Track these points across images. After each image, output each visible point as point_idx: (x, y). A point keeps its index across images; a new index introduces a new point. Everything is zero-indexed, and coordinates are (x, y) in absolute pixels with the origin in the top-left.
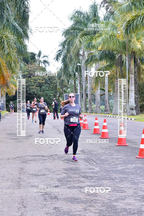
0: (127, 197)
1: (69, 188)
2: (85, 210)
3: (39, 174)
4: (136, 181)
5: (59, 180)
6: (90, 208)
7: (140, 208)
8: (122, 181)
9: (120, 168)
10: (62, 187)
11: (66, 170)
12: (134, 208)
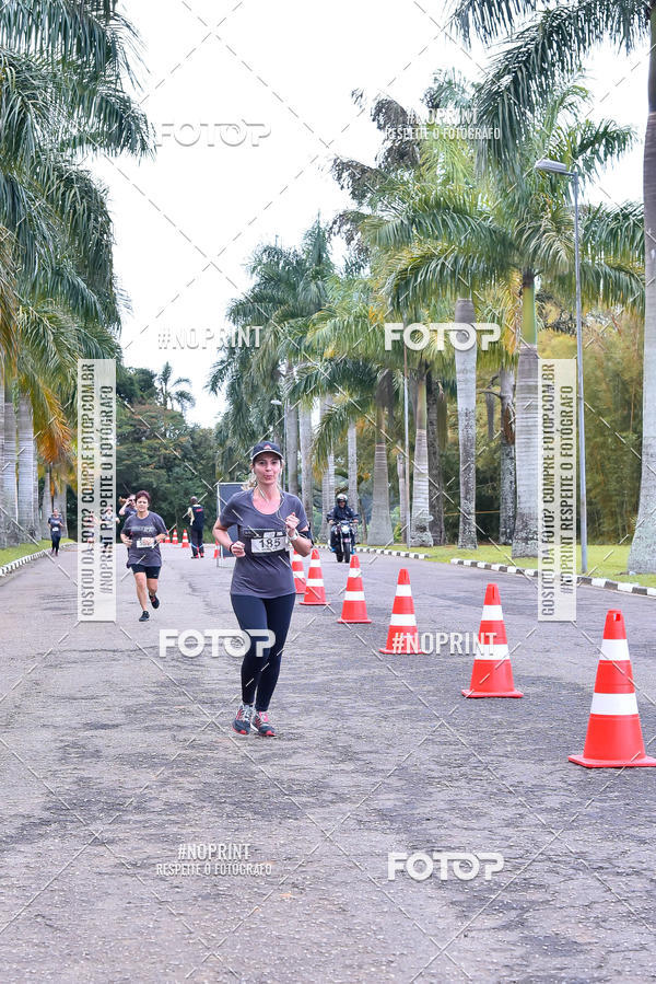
0: (300, 750)
1: (147, 729)
2: (164, 783)
3: (78, 695)
4: (347, 711)
5: (128, 711)
6: (181, 780)
7: (323, 778)
8: (307, 711)
9: (319, 678)
10: (128, 728)
11: (162, 685)
12: (307, 777)
